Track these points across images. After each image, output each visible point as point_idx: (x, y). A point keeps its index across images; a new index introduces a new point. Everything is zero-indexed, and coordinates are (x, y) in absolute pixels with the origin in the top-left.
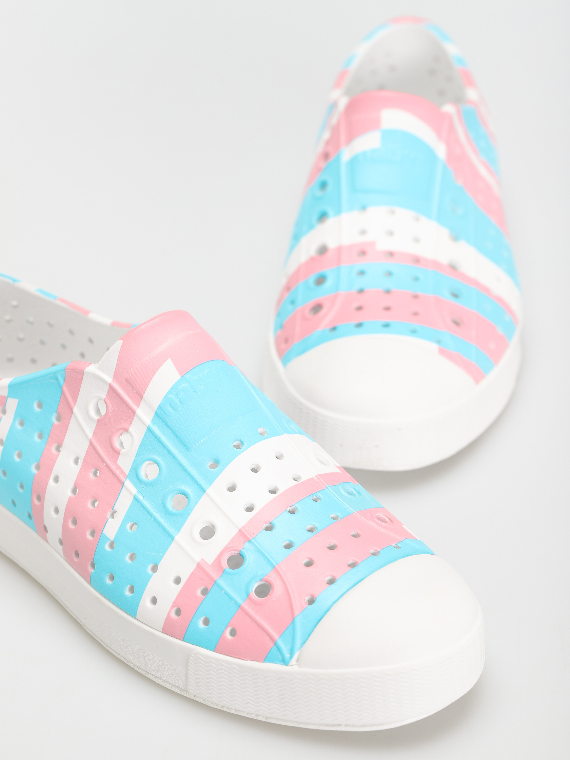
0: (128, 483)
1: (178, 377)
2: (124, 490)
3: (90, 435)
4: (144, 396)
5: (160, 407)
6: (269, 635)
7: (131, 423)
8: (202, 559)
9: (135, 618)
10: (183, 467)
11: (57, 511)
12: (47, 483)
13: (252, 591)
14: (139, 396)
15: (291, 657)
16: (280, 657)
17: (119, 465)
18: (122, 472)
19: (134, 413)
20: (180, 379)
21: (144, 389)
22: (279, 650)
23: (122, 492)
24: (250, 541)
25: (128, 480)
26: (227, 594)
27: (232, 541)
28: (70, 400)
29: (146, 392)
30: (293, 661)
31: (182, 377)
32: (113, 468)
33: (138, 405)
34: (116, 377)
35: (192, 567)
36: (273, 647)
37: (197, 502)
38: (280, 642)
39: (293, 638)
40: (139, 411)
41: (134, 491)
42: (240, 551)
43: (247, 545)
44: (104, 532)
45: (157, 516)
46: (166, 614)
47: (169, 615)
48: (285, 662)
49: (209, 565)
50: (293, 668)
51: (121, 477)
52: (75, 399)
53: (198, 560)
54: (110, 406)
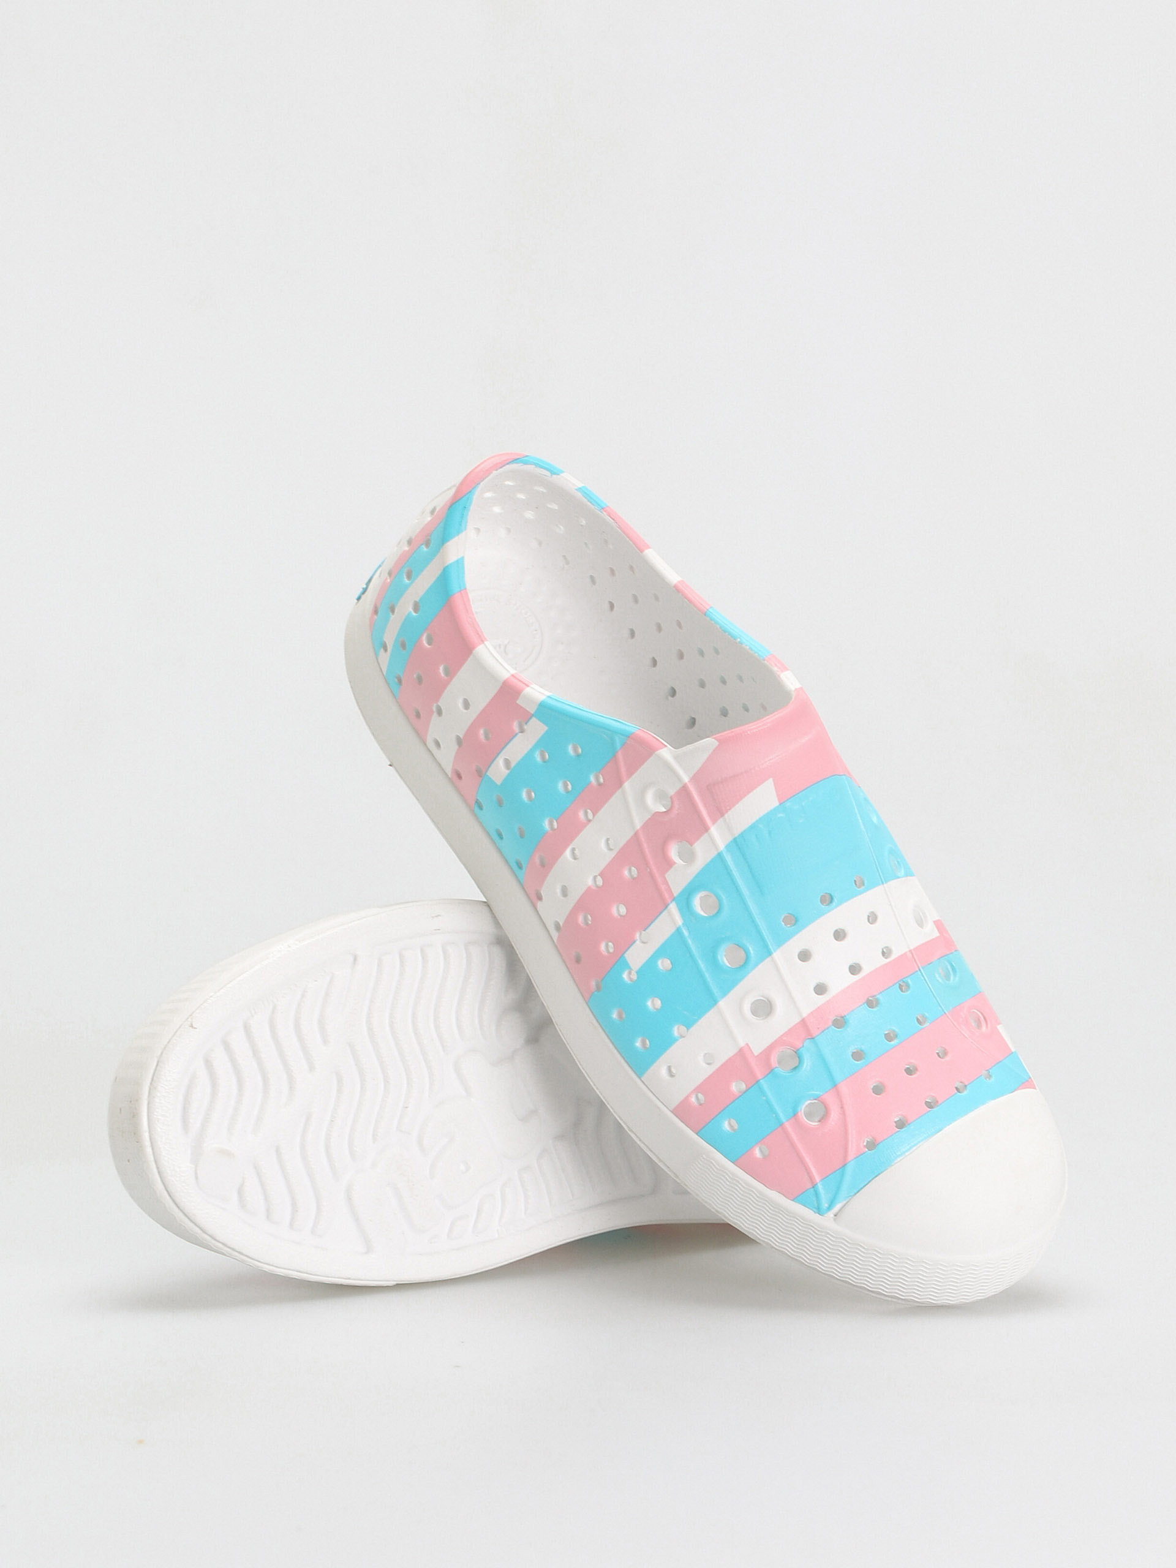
0: (673, 907)
1: (777, 803)
2: (665, 913)
3: (638, 825)
4: (726, 816)
5: (742, 835)
6: (809, 1173)
7: (698, 838)
8: (747, 1045)
9: (640, 1078)
10: (750, 914)
11: (565, 892)
12: (562, 852)
13: (801, 1111)
14: (719, 811)
15: (830, 1208)
16: (816, 1205)
17: (668, 879)
18: (669, 890)
19: (706, 829)
20: (778, 807)
21: (728, 808)
22: (817, 1194)
23: (662, 915)
24: (813, 1039)
25: (674, 903)
26: (768, 1102)
27: (789, 1032)
28: (623, 770)
29: (730, 812)
30: (831, 1214)
31: (780, 804)
32: (659, 879)
33: (714, 821)
34: (695, 779)
35: (731, 1052)
36: (811, 1188)
37: (757, 965)
38: (820, 1186)
39: (838, 1188)
40: (713, 830)
41: (679, 922)
42: (798, 1050)
43: (807, 1043)
44: (626, 955)
45: (702, 965)
46: (684, 1096)
47: (687, 1098)
48: (819, 1210)
49: (754, 1055)
50: (827, 1221)
51: (667, 896)
52: (630, 773)
53: (742, 1044)
54: (676, 806)
